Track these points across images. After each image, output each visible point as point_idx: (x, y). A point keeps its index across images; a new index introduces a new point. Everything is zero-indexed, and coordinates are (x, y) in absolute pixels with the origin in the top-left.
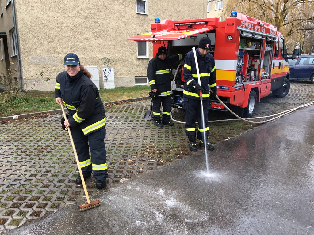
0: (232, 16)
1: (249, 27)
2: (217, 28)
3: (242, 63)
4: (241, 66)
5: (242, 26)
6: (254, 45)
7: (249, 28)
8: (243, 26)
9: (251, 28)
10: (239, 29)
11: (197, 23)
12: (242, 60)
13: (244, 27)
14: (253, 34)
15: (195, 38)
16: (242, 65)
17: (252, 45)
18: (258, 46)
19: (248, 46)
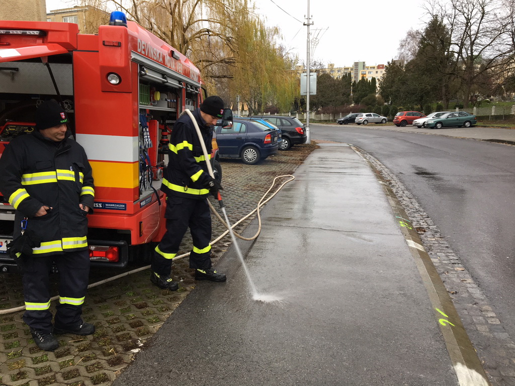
0: (113, 22)
1: (155, 59)
2: (76, 50)
3: (148, 140)
4: (145, 147)
5: (141, 53)
6: (166, 100)
7: (156, 61)
8: (143, 52)
9: (158, 61)
10: (134, 60)
11: (15, 32)
12: (147, 135)
13: (145, 55)
14: (164, 75)
15: (13, 74)
16: (147, 146)
17: (161, 99)
18: (174, 101)
19: (154, 101)
